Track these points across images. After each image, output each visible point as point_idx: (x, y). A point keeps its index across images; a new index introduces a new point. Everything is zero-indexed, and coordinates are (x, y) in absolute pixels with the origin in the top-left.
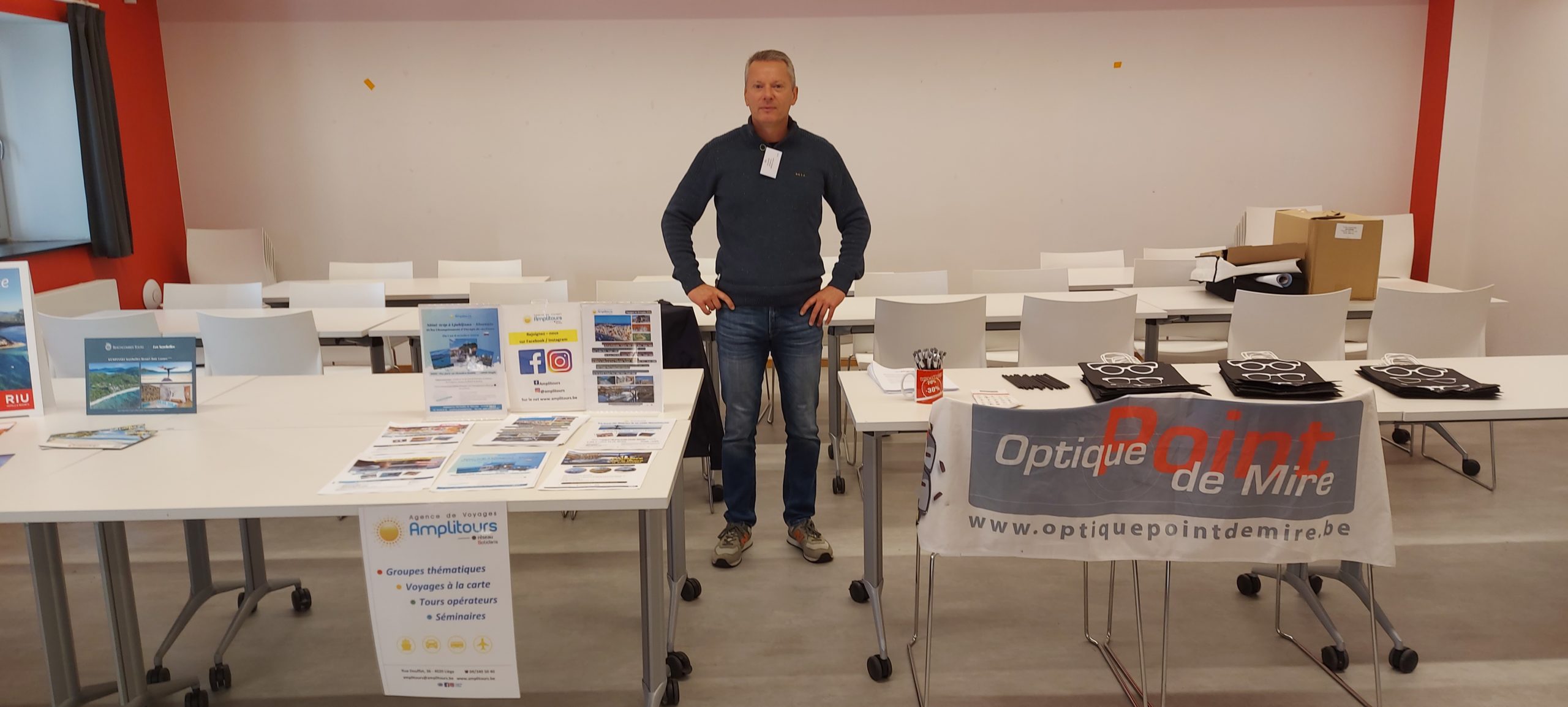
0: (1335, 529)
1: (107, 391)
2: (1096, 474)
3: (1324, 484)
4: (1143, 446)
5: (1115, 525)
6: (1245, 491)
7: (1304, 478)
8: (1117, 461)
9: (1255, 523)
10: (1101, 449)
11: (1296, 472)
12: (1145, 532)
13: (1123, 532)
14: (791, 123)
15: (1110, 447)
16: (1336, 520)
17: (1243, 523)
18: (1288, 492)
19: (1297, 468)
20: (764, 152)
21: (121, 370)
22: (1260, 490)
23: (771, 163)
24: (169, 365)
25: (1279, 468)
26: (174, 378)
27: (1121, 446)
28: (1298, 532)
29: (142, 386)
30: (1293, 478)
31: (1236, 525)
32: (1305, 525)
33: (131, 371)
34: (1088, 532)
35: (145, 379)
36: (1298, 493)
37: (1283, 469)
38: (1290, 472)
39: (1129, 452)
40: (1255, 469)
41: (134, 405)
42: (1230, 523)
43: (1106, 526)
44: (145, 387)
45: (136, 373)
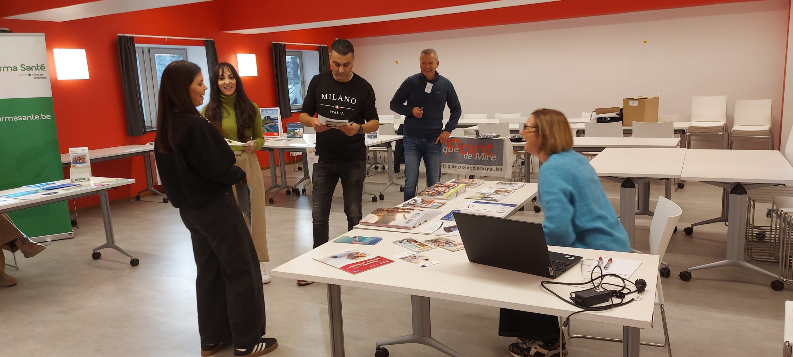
0: (499, 169)
1: (290, 133)
2: (446, 153)
3: (494, 158)
4: (458, 148)
5: (452, 166)
6: (476, 159)
7: (488, 156)
8: (452, 151)
9: (480, 166)
10: (447, 148)
11: (486, 155)
12: (458, 167)
13: (454, 167)
14: (436, 73)
15: (449, 148)
16: (499, 167)
17: (477, 166)
18: (485, 159)
19: (486, 154)
20: (427, 84)
21: (292, 129)
22: (479, 159)
23: (429, 88)
24: (300, 128)
25: (483, 154)
26: (300, 131)
27: (453, 148)
28: (488, 169)
29: (295, 132)
30: (486, 156)
31: (475, 167)
32: (490, 167)
33: (294, 129)
34: (445, 166)
35: (296, 131)
36: (487, 160)
37: (484, 154)
38: (485, 155)
39: (455, 150)
40: (477, 154)
41: (294, 136)
42: (474, 166)
43: (450, 166)
44: (296, 132)
45: (295, 130)
